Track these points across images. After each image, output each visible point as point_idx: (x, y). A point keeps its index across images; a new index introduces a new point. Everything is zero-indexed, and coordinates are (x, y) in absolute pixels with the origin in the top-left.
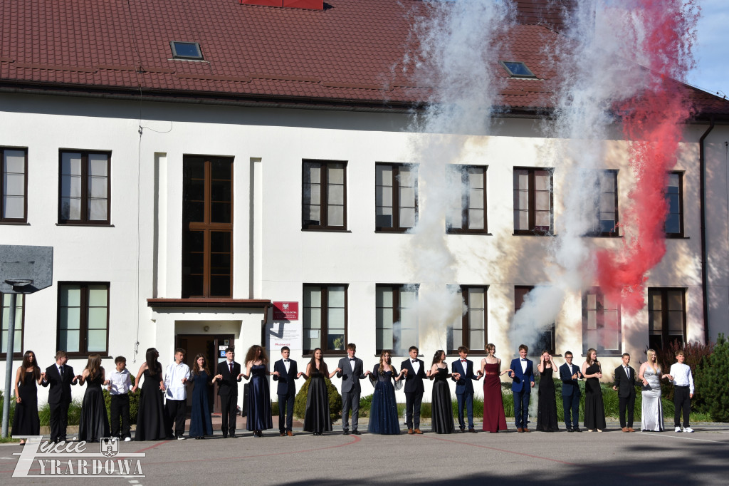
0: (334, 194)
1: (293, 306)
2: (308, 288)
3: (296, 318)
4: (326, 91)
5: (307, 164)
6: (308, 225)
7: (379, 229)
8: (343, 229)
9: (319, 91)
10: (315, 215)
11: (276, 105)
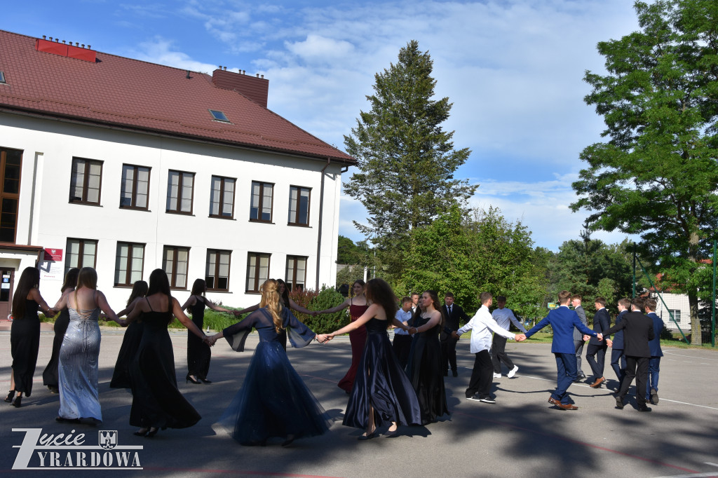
0: (93, 181)
1: (59, 252)
2: (70, 241)
3: (60, 259)
4: (92, 114)
5: (76, 160)
6: (73, 199)
7: (122, 206)
8: (98, 204)
9: (88, 113)
10: (79, 194)
11: (57, 119)
